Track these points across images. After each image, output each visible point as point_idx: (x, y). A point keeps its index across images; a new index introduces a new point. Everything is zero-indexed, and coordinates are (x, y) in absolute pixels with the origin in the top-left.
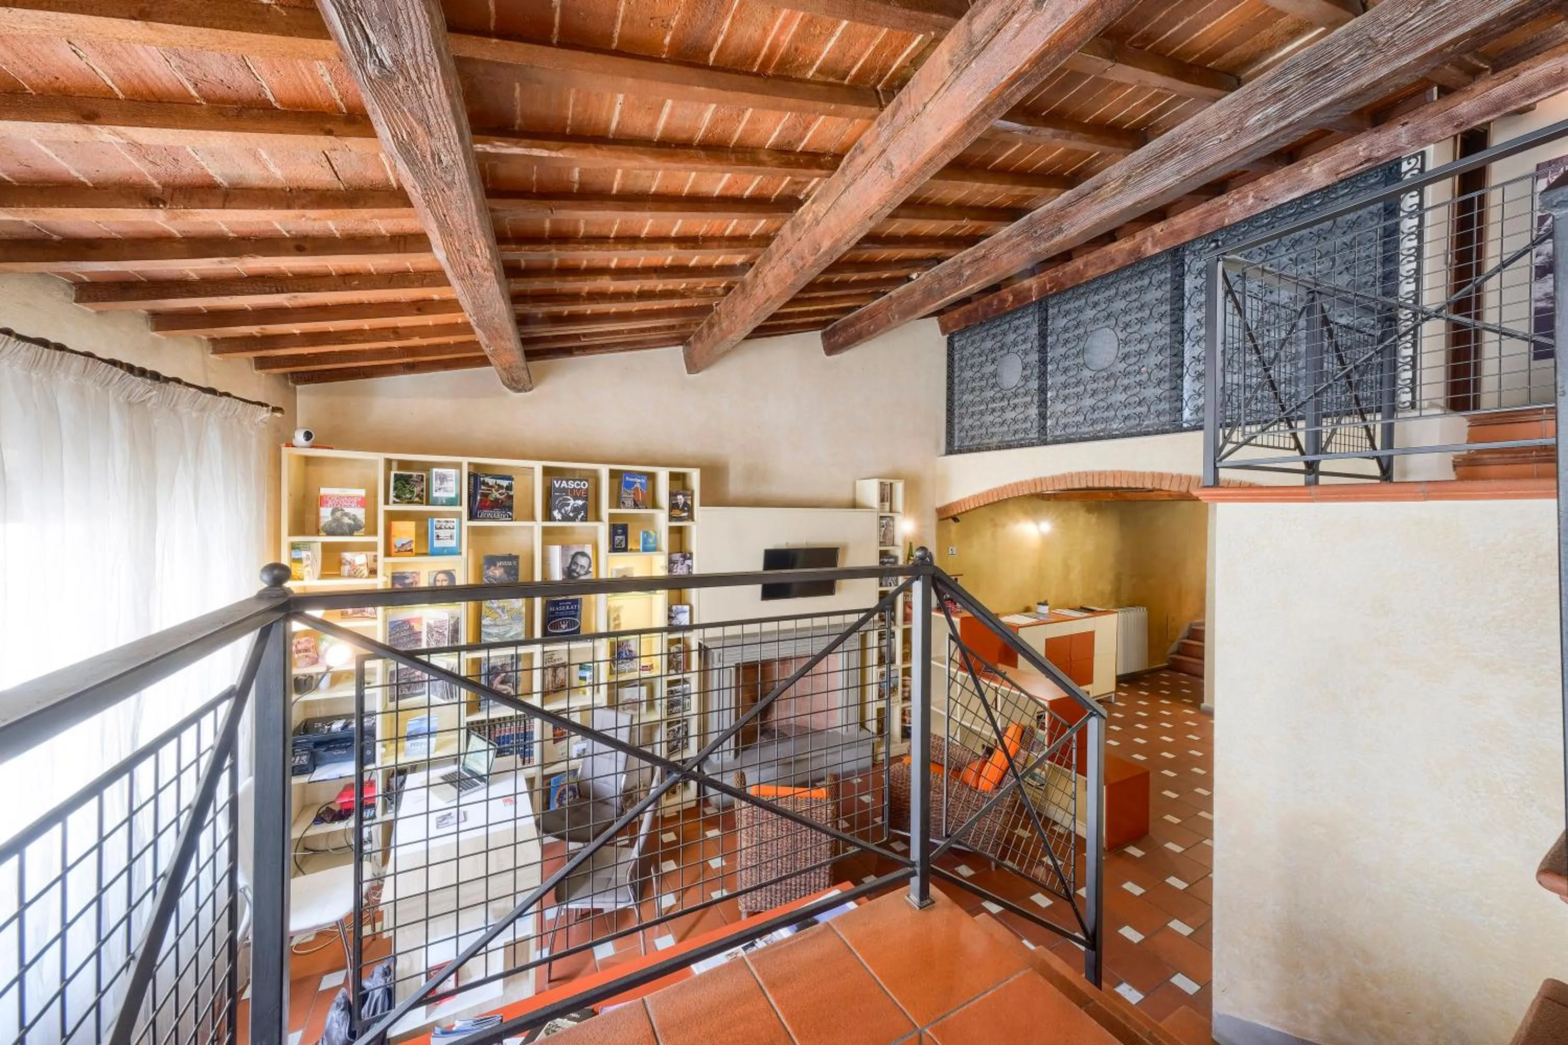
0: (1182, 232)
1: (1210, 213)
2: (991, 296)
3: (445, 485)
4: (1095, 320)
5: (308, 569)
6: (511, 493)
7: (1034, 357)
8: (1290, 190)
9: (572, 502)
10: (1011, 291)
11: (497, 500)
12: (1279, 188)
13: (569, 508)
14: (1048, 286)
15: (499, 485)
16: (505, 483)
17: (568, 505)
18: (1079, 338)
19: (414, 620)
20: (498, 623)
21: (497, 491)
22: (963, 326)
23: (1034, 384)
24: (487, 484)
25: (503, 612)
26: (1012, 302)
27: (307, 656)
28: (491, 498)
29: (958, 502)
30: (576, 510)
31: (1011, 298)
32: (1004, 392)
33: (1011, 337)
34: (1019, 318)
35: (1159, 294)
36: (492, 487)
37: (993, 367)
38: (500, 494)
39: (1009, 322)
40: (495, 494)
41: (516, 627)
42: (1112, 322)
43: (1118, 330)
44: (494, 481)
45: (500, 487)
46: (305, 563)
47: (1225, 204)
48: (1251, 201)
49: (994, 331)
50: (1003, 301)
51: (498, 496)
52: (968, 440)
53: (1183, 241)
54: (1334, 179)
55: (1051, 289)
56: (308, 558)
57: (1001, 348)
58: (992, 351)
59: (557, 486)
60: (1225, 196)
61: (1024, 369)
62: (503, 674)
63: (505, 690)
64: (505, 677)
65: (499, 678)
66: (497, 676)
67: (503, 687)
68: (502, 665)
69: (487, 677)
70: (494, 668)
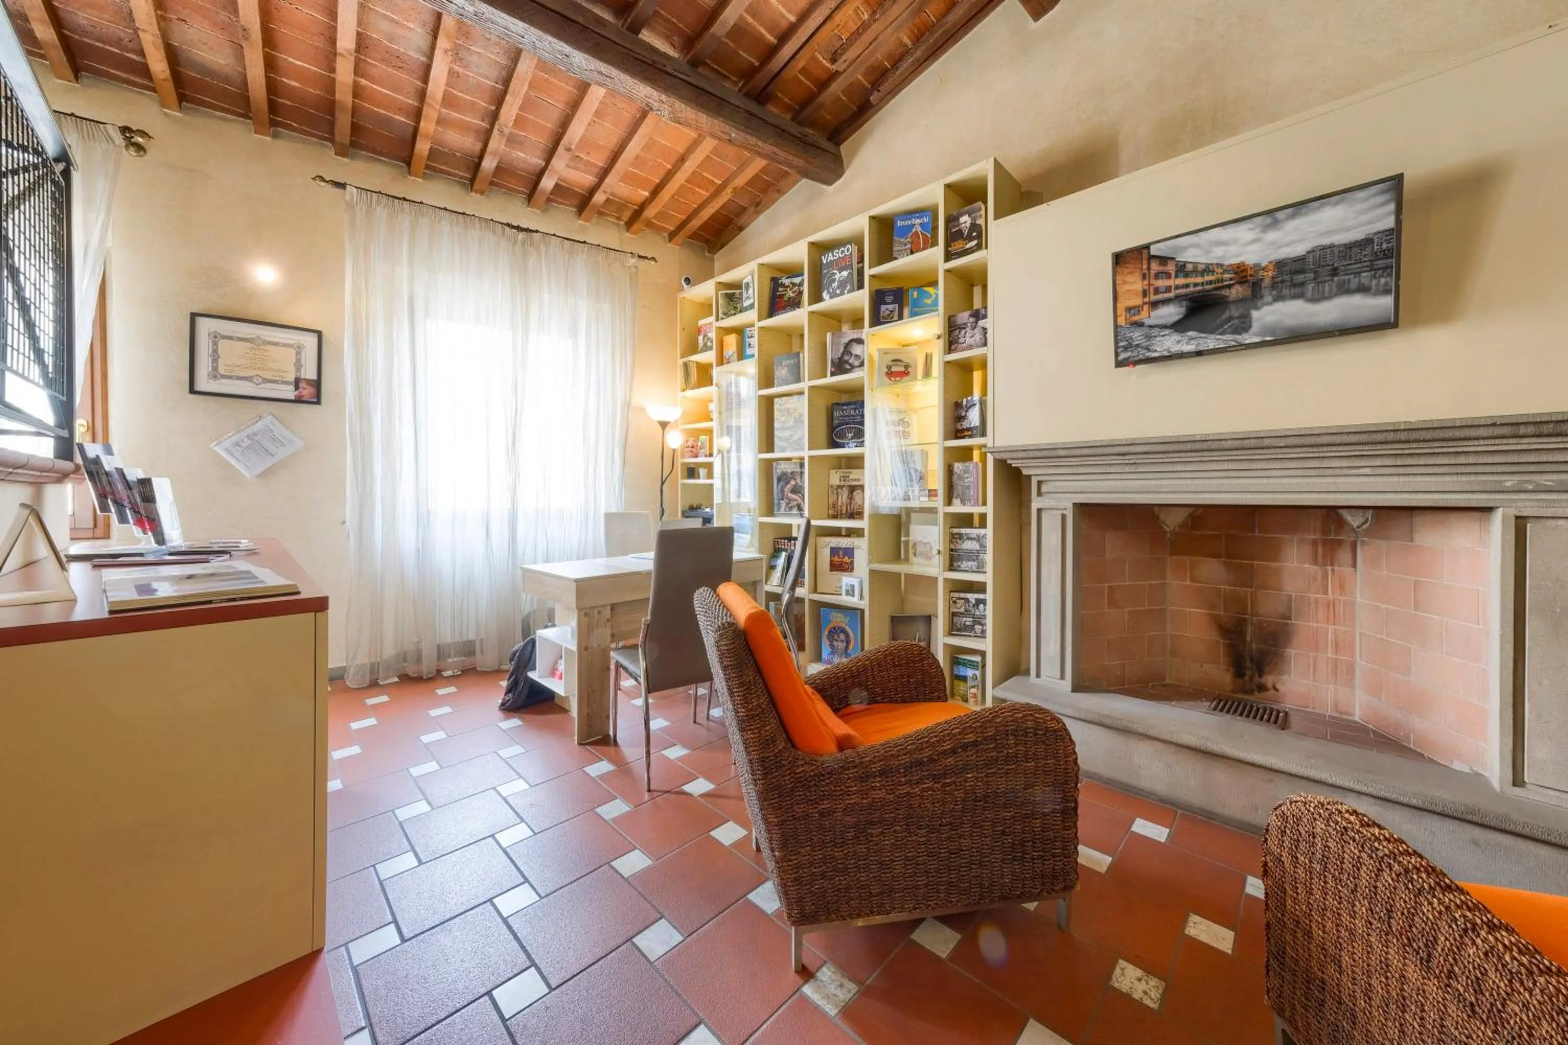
3: (749, 293)
9: (837, 276)
11: (789, 298)
13: (836, 283)
16: (798, 280)
17: (836, 280)
20: (785, 426)
21: (791, 290)
24: (783, 286)
25: (788, 413)
30: (842, 283)
36: (787, 288)
38: (794, 293)
40: (791, 296)
41: (798, 431)
44: (790, 280)
45: (795, 285)
59: (825, 262)
62: (793, 483)
63: (795, 500)
64: (795, 486)
65: (789, 486)
66: (787, 483)
67: (793, 496)
68: (792, 473)
69: (778, 483)
70: (784, 474)
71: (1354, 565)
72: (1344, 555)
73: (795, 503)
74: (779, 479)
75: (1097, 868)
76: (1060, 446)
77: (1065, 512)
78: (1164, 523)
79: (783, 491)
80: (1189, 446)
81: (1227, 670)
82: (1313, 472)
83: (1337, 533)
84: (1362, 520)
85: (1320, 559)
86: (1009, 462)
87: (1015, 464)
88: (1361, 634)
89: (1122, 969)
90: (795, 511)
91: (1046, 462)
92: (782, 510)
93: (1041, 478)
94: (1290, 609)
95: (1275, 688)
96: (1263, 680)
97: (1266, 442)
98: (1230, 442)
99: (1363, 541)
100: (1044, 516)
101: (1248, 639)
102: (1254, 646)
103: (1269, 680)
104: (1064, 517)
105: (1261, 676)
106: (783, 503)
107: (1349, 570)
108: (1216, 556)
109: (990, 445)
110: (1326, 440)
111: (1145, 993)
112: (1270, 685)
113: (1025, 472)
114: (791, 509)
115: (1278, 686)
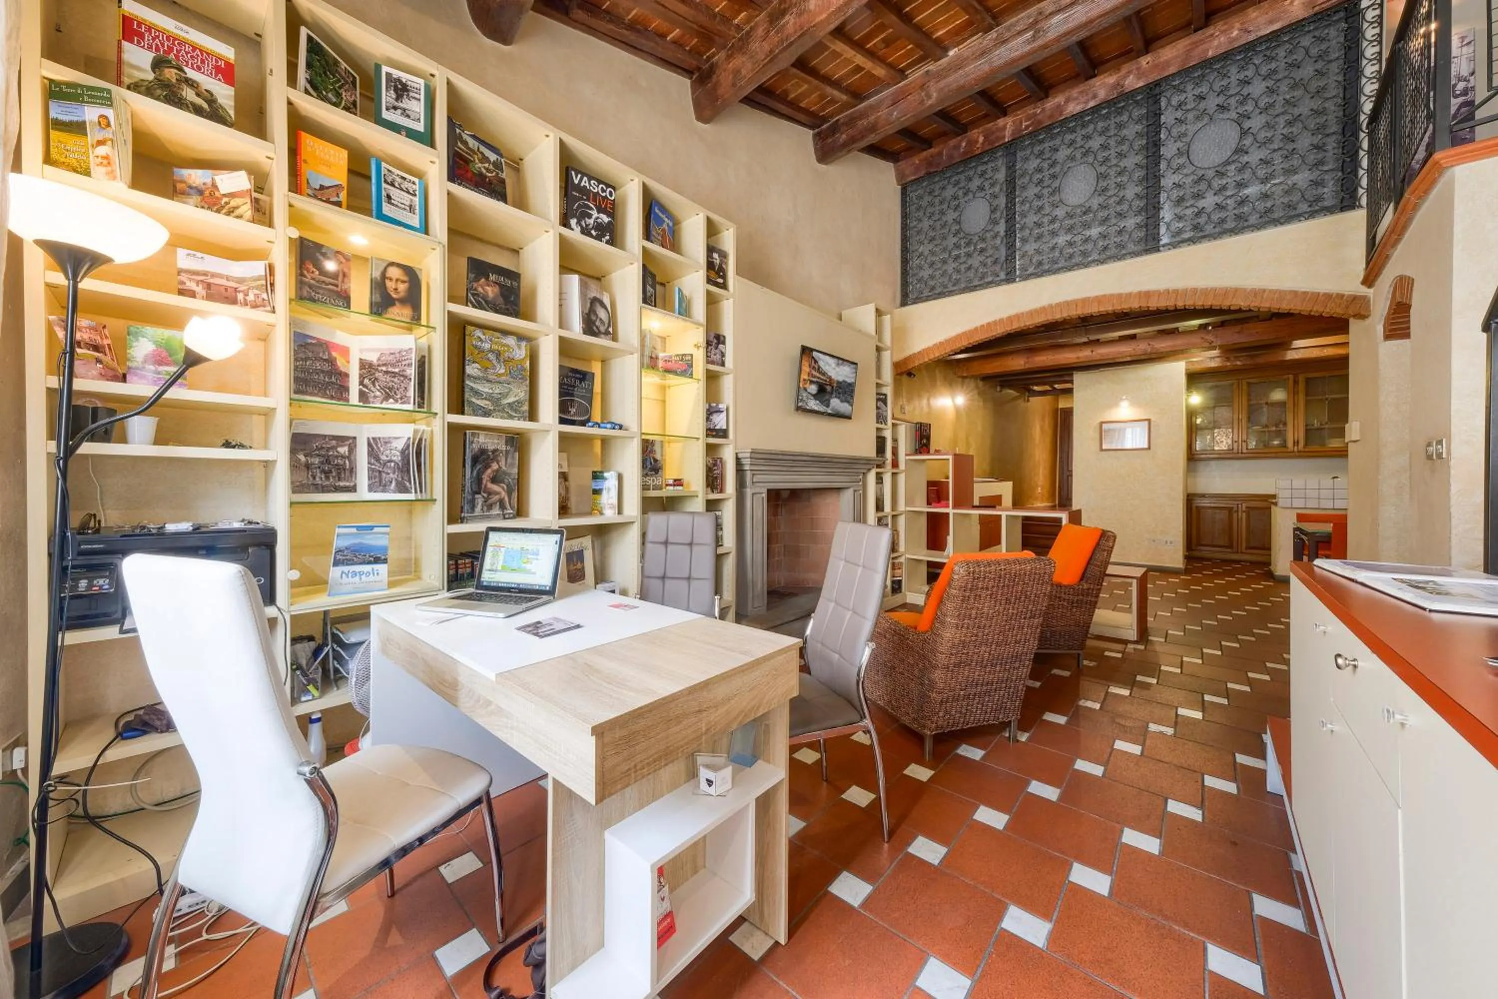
0: (1167, 64)
1: (1195, 45)
2: (959, 138)
3: (405, 103)
4: (1072, 158)
5: (102, 150)
7: (1002, 201)
8: (1271, 22)
9: (595, 213)
10: (982, 132)
11: (482, 175)
12: (1262, 20)
13: (591, 221)
14: (1024, 124)
15: (483, 154)
16: (491, 156)
17: (590, 216)
18: (1054, 177)
19: (337, 347)
20: (491, 377)
21: (480, 161)
22: (923, 173)
23: (1001, 228)
24: (465, 143)
25: (498, 358)
26: (983, 144)
27: (99, 361)
28: (474, 169)
29: (919, 353)
30: (599, 227)
31: (981, 139)
32: (970, 237)
33: (977, 182)
34: (986, 163)
35: (1138, 128)
37: (956, 214)
38: (486, 170)
39: (975, 167)
40: (479, 166)
41: (516, 390)
42: (1090, 159)
43: (1096, 164)
44: (475, 143)
45: (486, 158)
46: (93, 135)
47: (1212, 35)
48: (1235, 33)
49: (956, 178)
50: (972, 143)
51: (484, 170)
52: (928, 290)
53: (1166, 74)
54: (1311, 12)
55: (1027, 127)
56: (104, 123)
57: (965, 194)
58: (955, 198)
59: (576, 182)
60: (1212, 27)
61: (992, 212)
62: (495, 466)
63: (498, 493)
64: (497, 471)
65: (489, 471)
66: (487, 467)
67: (495, 488)
68: (494, 451)
69: (473, 466)
70: (483, 451)
73: (497, 497)
74: (475, 460)
79: (479, 480)
86: (743, 460)
90: (496, 511)
92: (478, 509)
93: (754, 472)
100: (755, 498)
106: (479, 499)
113: (747, 467)
114: (490, 507)
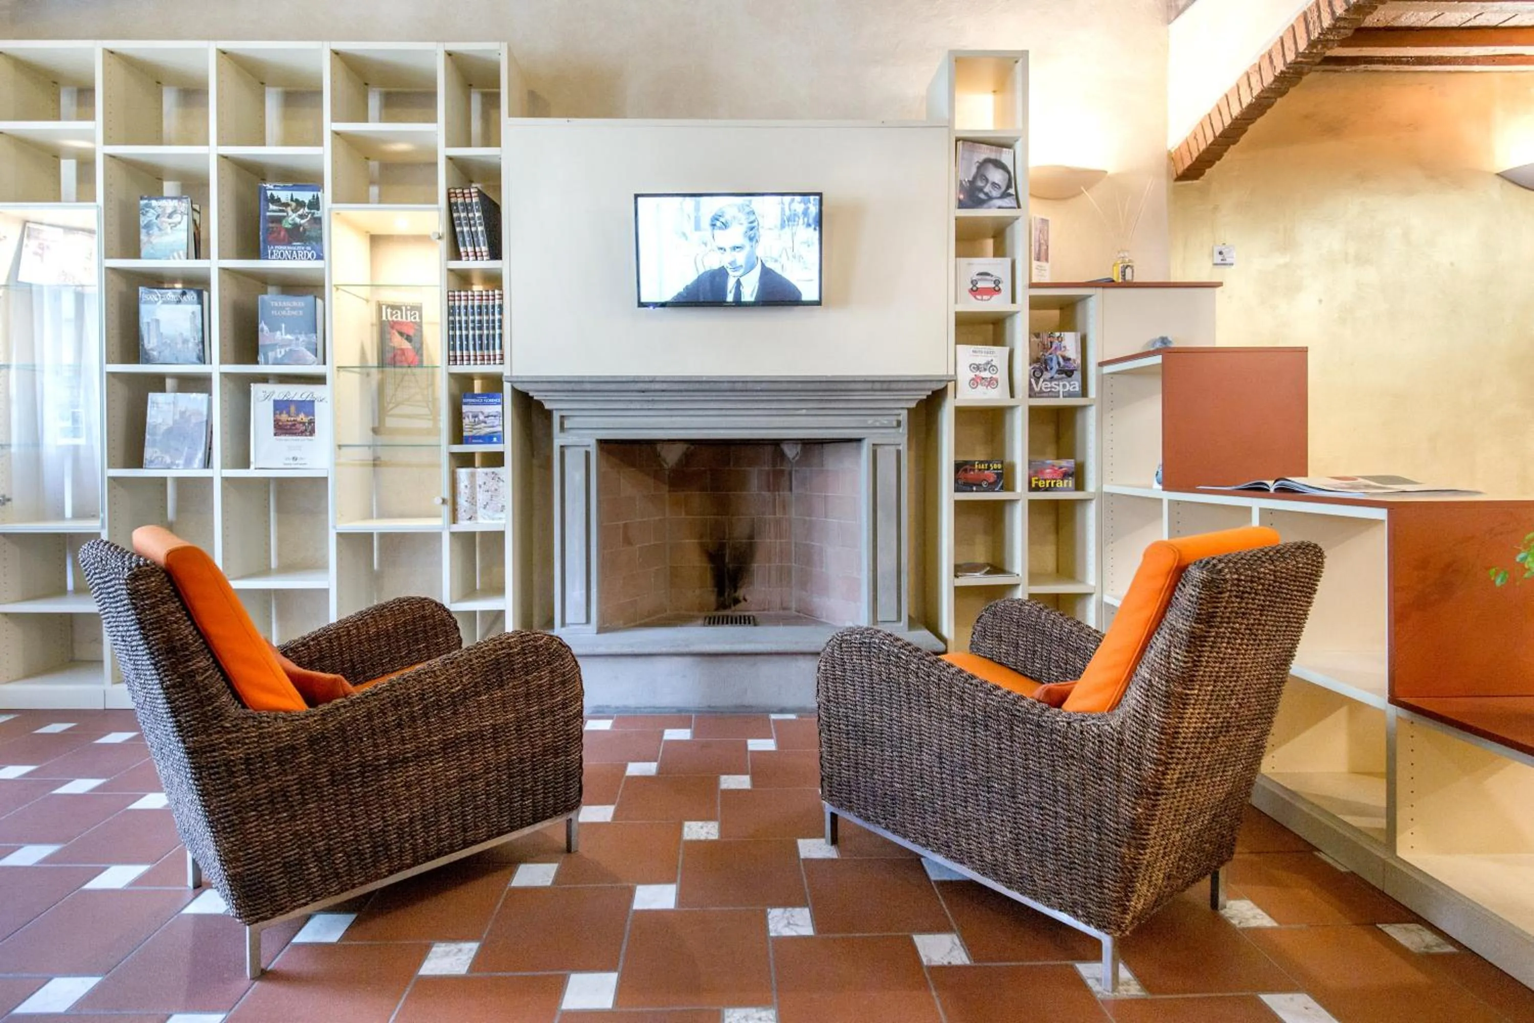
6: (317, 214)
11: (296, 226)
15: (297, 201)
16: (305, 196)
21: (294, 211)
24: (277, 201)
28: (287, 224)
36: (287, 205)
38: (301, 217)
40: (293, 217)
44: (289, 193)
45: (300, 204)
51: (298, 220)
71: (791, 490)
72: (784, 481)
75: (648, 774)
76: (587, 379)
77: (588, 449)
78: (664, 460)
80: (697, 386)
81: (713, 591)
82: (774, 412)
83: (781, 465)
84: (795, 452)
85: (772, 488)
86: (531, 394)
87: (537, 396)
88: (796, 543)
89: (689, 827)
91: (571, 396)
93: (564, 413)
94: (753, 530)
95: (745, 600)
96: (737, 595)
97: (750, 386)
98: (726, 384)
99: (796, 471)
100: (568, 453)
101: (727, 560)
102: (731, 566)
103: (740, 593)
104: (587, 454)
105: (735, 591)
107: (787, 493)
108: (703, 489)
109: (507, 373)
110: (785, 386)
111: (708, 833)
112: (741, 598)
113: (547, 406)
115: (747, 597)
